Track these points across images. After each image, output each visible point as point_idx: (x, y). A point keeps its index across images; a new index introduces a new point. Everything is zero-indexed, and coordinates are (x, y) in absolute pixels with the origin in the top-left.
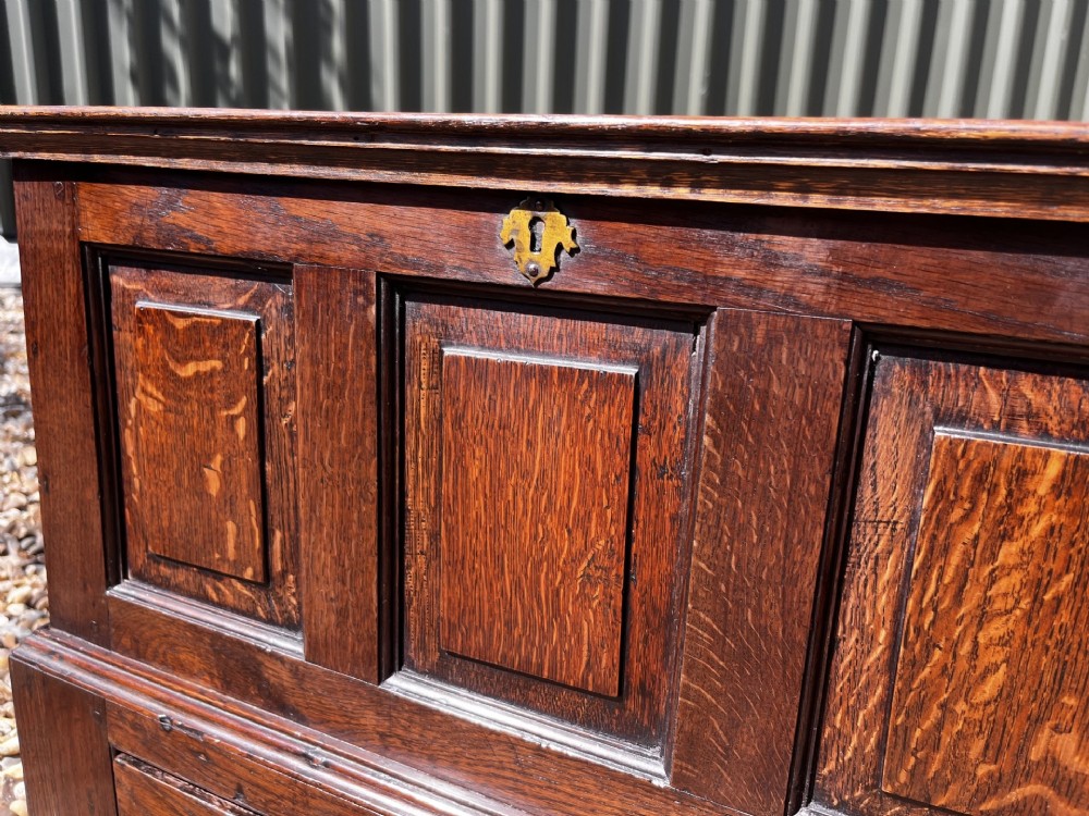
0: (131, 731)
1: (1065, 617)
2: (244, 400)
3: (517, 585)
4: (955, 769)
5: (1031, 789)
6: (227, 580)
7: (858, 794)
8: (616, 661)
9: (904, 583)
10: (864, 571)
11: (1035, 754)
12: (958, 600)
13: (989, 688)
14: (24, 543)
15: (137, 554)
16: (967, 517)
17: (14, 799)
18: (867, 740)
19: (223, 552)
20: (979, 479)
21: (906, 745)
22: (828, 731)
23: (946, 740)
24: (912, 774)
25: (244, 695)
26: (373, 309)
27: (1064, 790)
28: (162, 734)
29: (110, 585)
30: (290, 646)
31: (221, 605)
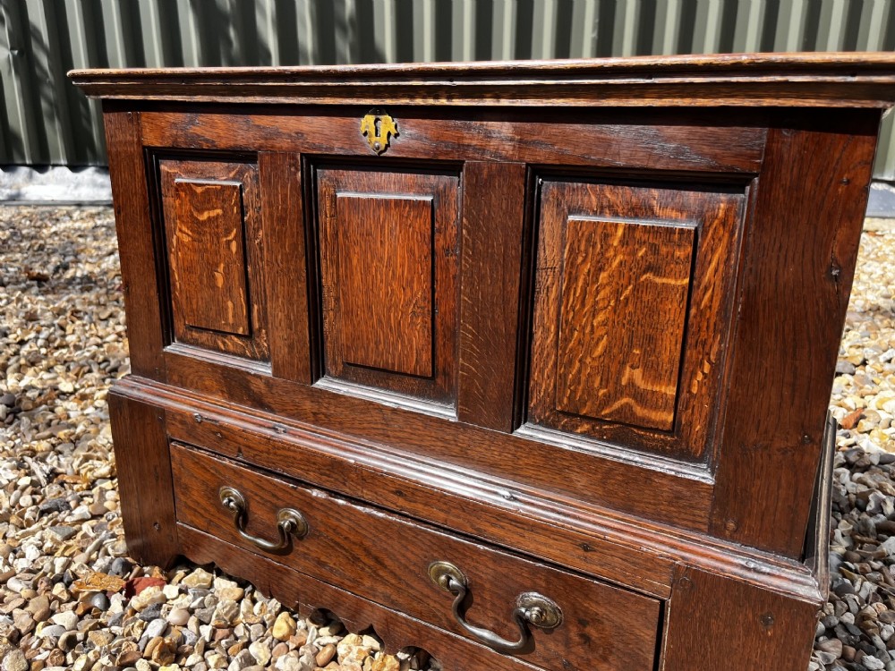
0: (180, 426)
1: (630, 308)
2: (235, 231)
3: (380, 321)
4: (589, 394)
5: (625, 400)
6: (229, 336)
7: (547, 414)
8: (430, 357)
9: (559, 300)
10: (543, 295)
11: (624, 381)
12: (583, 305)
13: (600, 349)
14: (102, 366)
15: (180, 326)
16: (584, 261)
17: (106, 500)
18: (549, 385)
19: (226, 320)
20: (588, 240)
21: (565, 383)
22: (532, 383)
23: (583, 378)
24: (569, 398)
25: (241, 401)
26: (299, 174)
27: (639, 399)
28: (197, 425)
29: (164, 346)
30: (265, 370)
31: (226, 352)
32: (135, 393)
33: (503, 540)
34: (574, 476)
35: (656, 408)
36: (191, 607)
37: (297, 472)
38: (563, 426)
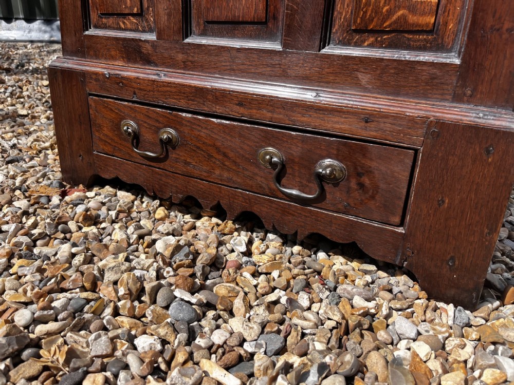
0: (95, 83)
4: (376, 13)
5: (400, 13)
6: (127, 17)
7: (344, 36)
15: (94, 16)
18: (348, 11)
19: (126, 4)
21: (360, 6)
22: (335, 13)
24: (361, 18)
25: (135, 62)
27: (411, 9)
28: (106, 80)
29: (84, 31)
30: (152, 37)
31: (126, 30)
32: (66, 65)
33: (309, 126)
34: (360, 76)
35: (423, 14)
36: (103, 201)
37: (172, 102)
38: (356, 42)
